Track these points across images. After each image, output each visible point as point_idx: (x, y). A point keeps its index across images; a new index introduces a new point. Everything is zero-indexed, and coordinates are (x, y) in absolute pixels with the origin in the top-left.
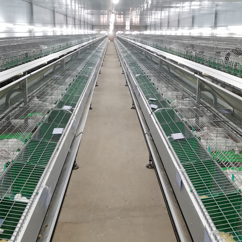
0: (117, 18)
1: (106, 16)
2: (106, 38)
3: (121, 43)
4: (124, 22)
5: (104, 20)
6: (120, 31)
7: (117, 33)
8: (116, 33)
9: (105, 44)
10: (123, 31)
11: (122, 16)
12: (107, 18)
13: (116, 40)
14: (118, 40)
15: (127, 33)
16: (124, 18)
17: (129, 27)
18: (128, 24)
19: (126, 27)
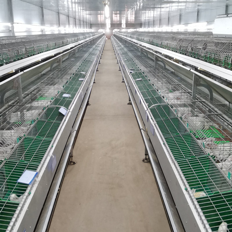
0: (114, 17)
2: (103, 35)
4: (120, 21)
5: (102, 19)
6: (117, 29)
7: (114, 31)
8: (112, 31)
9: (103, 41)
10: (119, 29)
14: (114, 37)
15: (123, 30)
16: (120, 16)
17: (125, 25)
18: (124, 22)
19: (122, 25)
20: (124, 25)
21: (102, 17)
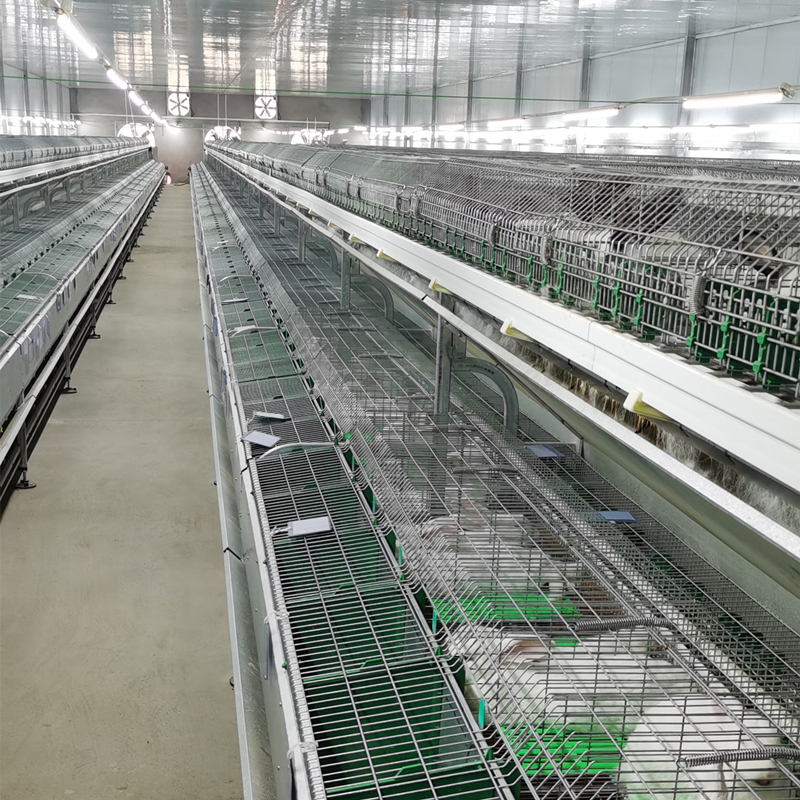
6: (226, 128)
7: (208, 137)
8: (201, 136)
10: (239, 124)
15: (265, 135)
16: (242, 48)
17: (274, 104)
19: (258, 102)
20: (266, 107)
21: (142, 44)
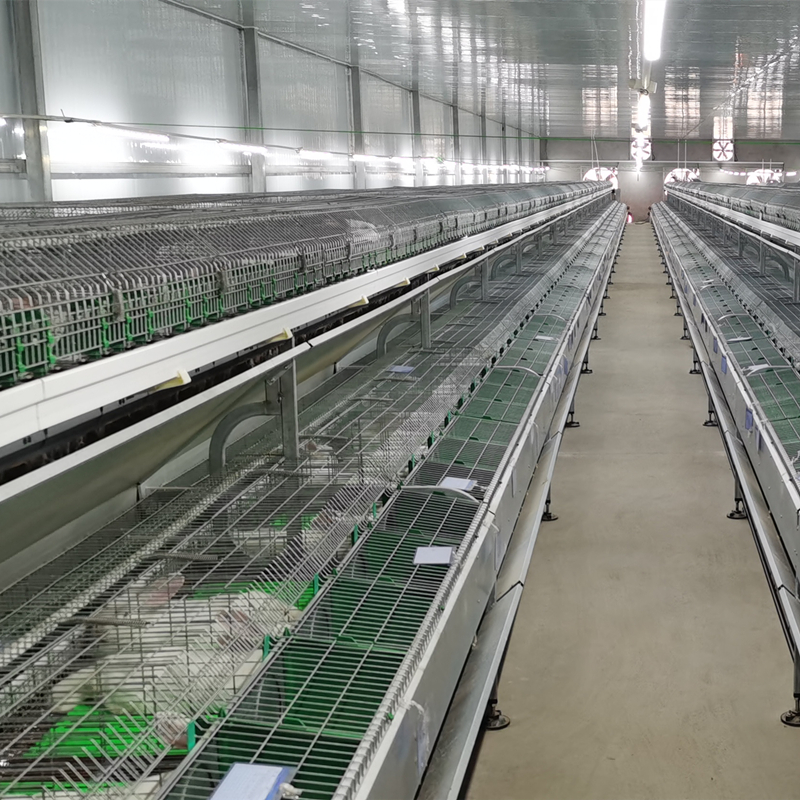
0: (669, 103)
1: (614, 91)
2: (610, 202)
3: (686, 229)
4: (706, 125)
5: (604, 111)
6: (686, 170)
7: (668, 179)
8: (661, 179)
9: (606, 234)
10: (698, 166)
11: (694, 92)
12: (615, 102)
13: (664, 213)
14: (672, 213)
15: (721, 176)
16: (702, 99)
17: (731, 147)
18: (723, 130)
19: (716, 146)
20: (723, 149)
21: (608, 98)
